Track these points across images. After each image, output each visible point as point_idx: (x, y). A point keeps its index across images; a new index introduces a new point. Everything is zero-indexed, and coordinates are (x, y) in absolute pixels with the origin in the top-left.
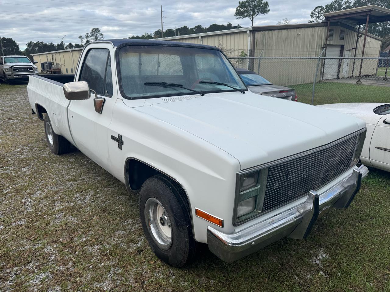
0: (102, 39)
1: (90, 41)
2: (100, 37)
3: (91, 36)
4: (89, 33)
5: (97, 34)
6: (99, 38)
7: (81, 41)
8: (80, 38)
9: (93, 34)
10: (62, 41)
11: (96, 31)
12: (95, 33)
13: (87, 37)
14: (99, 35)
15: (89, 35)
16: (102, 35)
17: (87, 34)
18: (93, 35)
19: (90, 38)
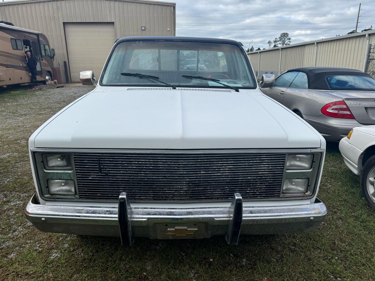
0: (289, 43)
1: (278, 45)
2: (288, 41)
3: (279, 41)
4: (278, 38)
5: (285, 39)
6: (286, 43)
7: (269, 46)
8: (268, 43)
9: (282, 39)
10: (252, 47)
11: (284, 35)
12: (283, 38)
13: (275, 42)
14: (286, 39)
15: (278, 40)
16: (290, 39)
17: (276, 39)
18: (280, 40)
19: (278, 43)
